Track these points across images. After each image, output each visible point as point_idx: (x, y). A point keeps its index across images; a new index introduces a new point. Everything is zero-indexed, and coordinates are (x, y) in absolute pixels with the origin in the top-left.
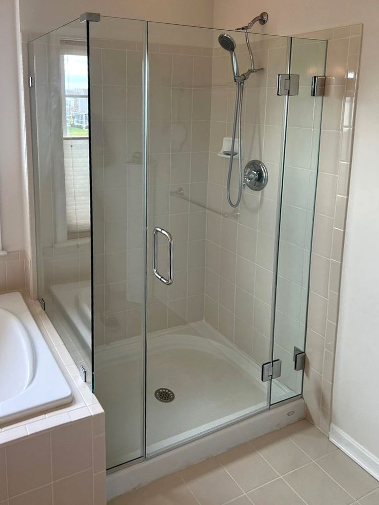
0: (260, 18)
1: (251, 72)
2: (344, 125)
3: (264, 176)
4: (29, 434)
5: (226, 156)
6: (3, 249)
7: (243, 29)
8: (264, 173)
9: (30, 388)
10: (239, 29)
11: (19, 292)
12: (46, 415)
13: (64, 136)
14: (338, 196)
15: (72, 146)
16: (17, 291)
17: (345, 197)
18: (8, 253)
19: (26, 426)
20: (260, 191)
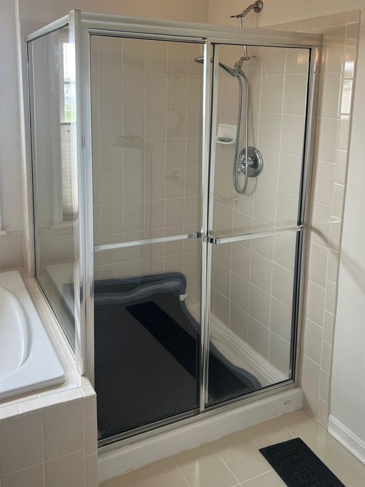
0: (255, 6)
1: (244, 60)
2: (342, 112)
3: (259, 162)
4: (21, 413)
5: (221, 142)
6: (3, 229)
7: (238, 16)
8: (259, 160)
9: (23, 367)
10: (234, 17)
11: (18, 270)
12: (39, 395)
13: (62, 122)
14: (336, 184)
15: (68, 131)
16: (16, 270)
17: (343, 186)
18: (7, 232)
19: (18, 404)
20: (255, 178)
